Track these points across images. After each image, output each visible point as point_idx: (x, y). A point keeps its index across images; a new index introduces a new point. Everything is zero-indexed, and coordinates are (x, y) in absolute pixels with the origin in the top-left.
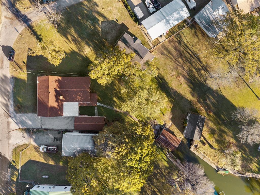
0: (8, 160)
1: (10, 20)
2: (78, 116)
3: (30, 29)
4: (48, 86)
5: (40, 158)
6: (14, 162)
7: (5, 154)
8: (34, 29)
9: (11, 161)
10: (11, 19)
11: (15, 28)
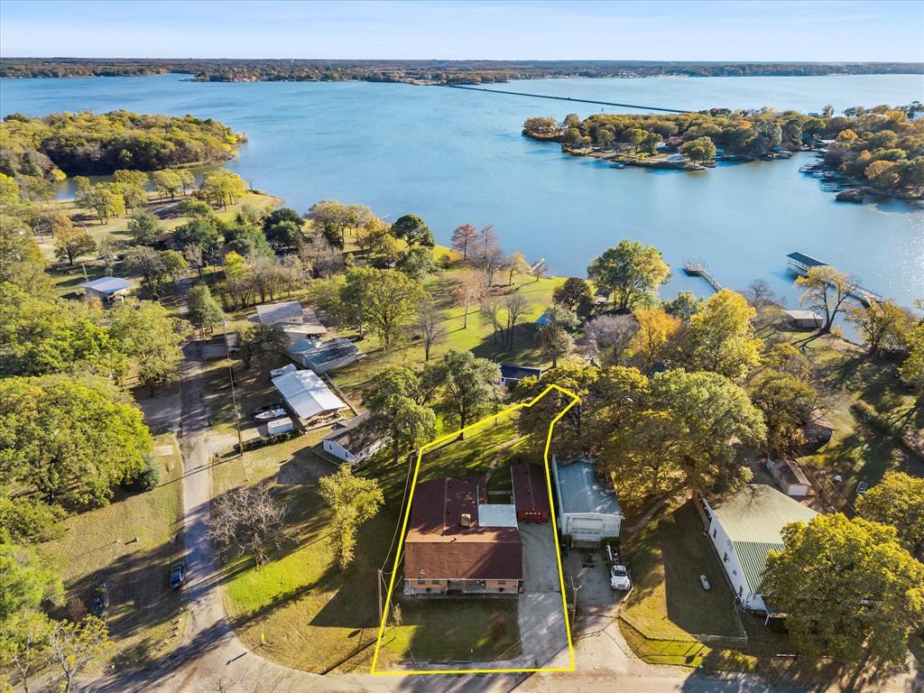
0: (689, 678)
1: (196, 677)
2: (514, 506)
3: (248, 624)
4: (434, 543)
5: (655, 593)
6: (690, 659)
7: (673, 686)
8: (249, 614)
9: (692, 670)
10: (190, 675)
11: (229, 662)
